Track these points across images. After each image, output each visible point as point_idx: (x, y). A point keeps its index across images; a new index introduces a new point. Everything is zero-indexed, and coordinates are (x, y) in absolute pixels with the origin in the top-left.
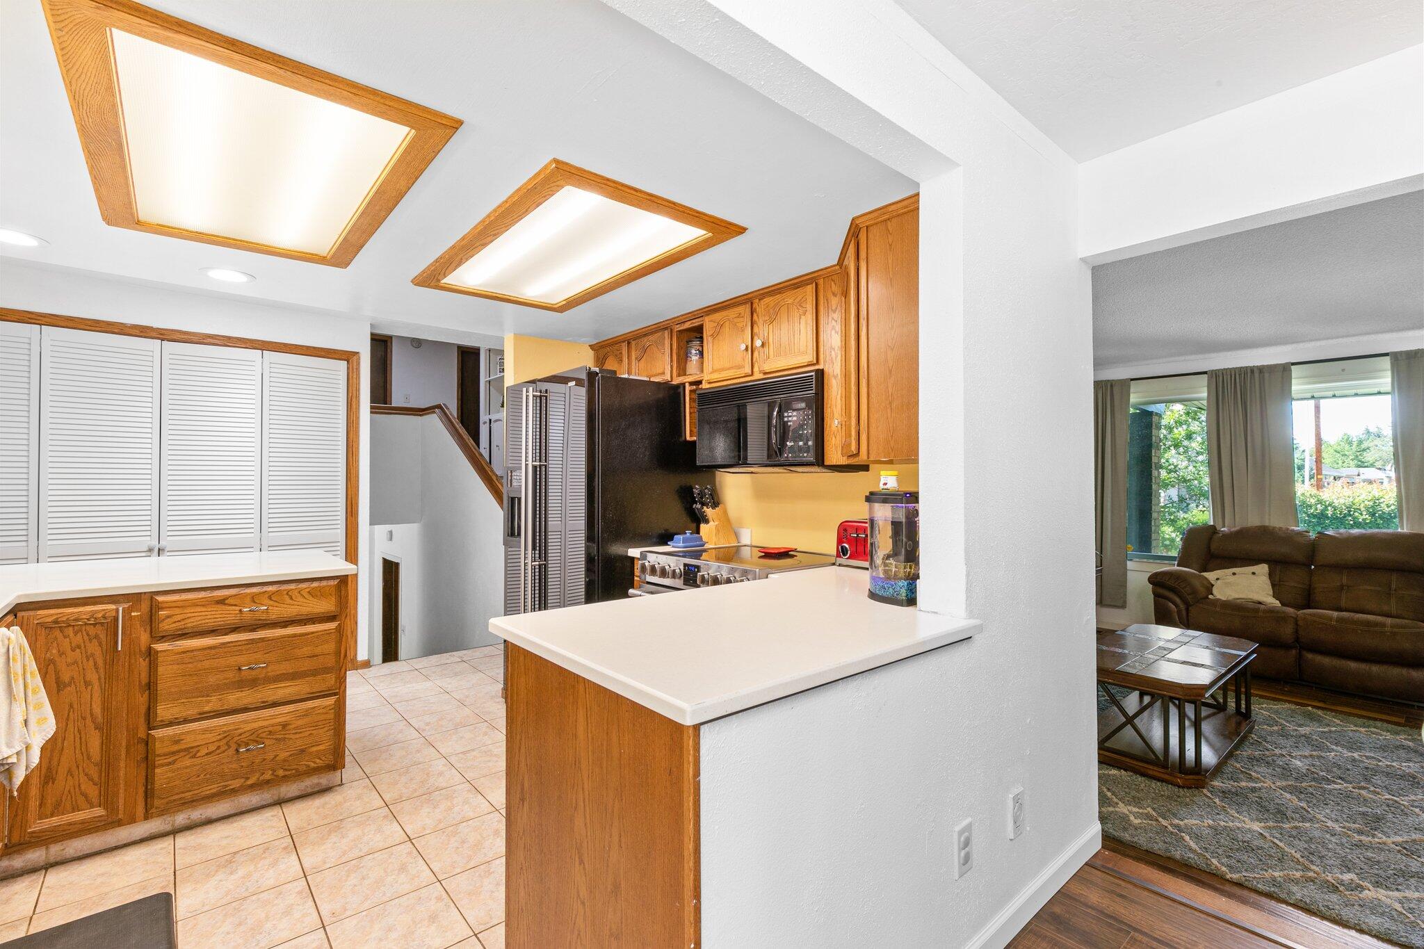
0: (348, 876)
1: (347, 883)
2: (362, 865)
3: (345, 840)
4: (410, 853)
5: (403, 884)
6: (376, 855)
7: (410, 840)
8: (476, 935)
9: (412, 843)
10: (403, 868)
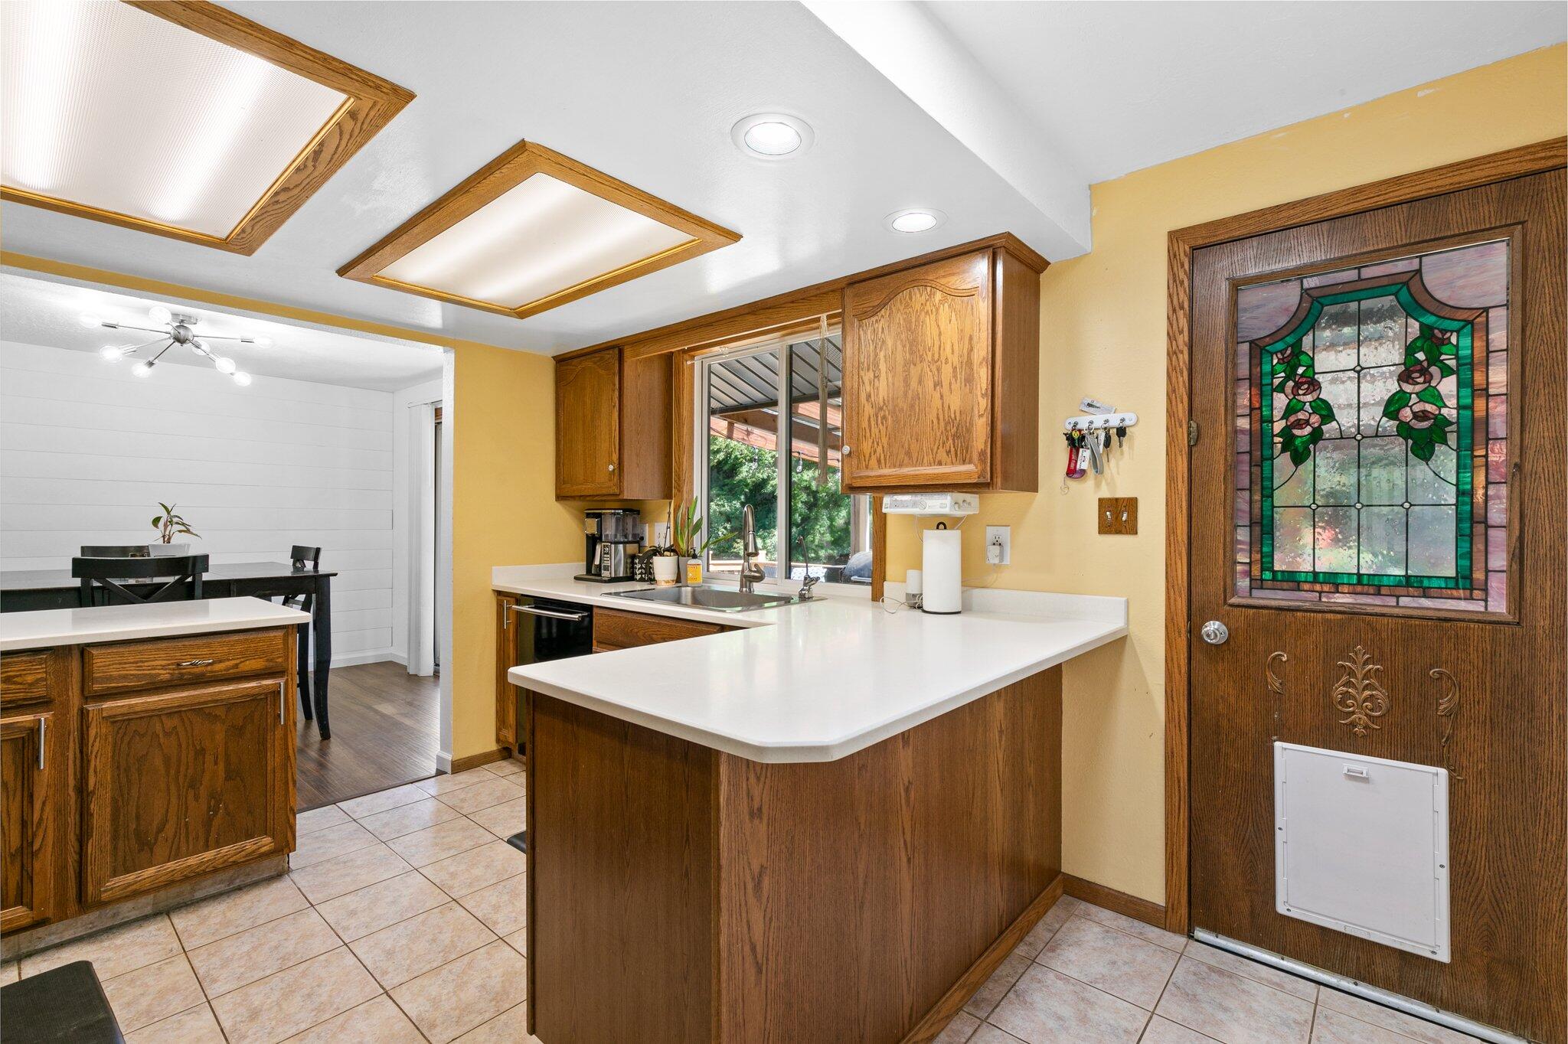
0: (452, 941)
1: (450, 935)
2: (442, 954)
3: (478, 982)
4: (385, 973)
5: (387, 939)
6: (428, 967)
7: (386, 992)
8: (312, 906)
9: (383, 988)
10: (390, 954)
